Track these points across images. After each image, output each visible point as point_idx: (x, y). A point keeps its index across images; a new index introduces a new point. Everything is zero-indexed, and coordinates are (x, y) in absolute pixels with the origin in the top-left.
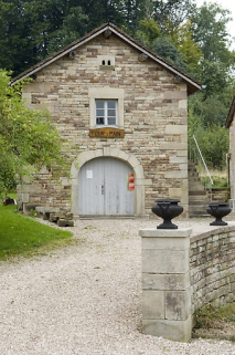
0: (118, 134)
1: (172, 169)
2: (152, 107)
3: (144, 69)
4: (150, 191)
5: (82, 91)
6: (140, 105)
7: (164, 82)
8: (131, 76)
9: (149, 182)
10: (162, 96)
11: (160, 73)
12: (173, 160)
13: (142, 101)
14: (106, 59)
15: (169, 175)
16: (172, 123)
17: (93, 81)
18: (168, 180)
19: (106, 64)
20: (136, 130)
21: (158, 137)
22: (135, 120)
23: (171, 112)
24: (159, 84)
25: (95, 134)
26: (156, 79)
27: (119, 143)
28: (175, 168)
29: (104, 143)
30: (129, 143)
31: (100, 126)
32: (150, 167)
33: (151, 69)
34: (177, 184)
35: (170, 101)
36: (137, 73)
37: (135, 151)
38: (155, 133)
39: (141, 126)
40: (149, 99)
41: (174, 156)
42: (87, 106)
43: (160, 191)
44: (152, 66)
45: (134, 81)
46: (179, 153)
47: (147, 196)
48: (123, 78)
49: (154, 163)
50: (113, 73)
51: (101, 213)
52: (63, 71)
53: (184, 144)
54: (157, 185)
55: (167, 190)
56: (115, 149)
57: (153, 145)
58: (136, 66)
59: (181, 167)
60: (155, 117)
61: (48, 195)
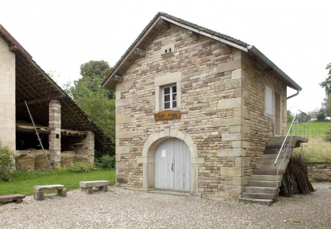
0: (176, 116)
1: (224, 147)
2: (205, 84)
3: (198, 46)
4: (203, 170)
5: (151, 81)
6: (194, 84)
7: (217, 56)
8: (187, 57)
9: (202, 161)
10: (215, 70)
11: (213, 46)
12: (226, 137)
13: (197, 80)
14: (167, 47)
15: (222, 154)
16: (225, 97)
17: (158, 71)
18: (220, 159)
19: (168, 52)
20: (191, 109)
21: (211, 114)
22: (190, 99)
23: (224, 86)
24: (212, 58)
25: (159, 117)
26: (209, 53)
27: (177, 124)
28: (228, 145)
29: (166, 125)
30: (186, 123)
32: (203, 145)
33: (204, 46)
34: (229, 163)
35: (222, 74)
36: (192, 53)
37: (190, 130)
38: (208, 110)
39: (196, 105)
40: (203, 76)
41: (227, 133)
42: (154, 93)
43: (212, 169)
44: (205, 42)
45: (190, 62)
46: (232, 129)
47: (200, 174)
48: (181, 61)
50: (173, 59)
51: (172, 188)
52: (138, 68)
53: (237, 119)
54: (209, 164)
55: (219, 169)
56: (174, 130)
57: (206, 123)
58: (194, 45)
59: (233, 144)
60: (208, 93)
61: (129, 171)
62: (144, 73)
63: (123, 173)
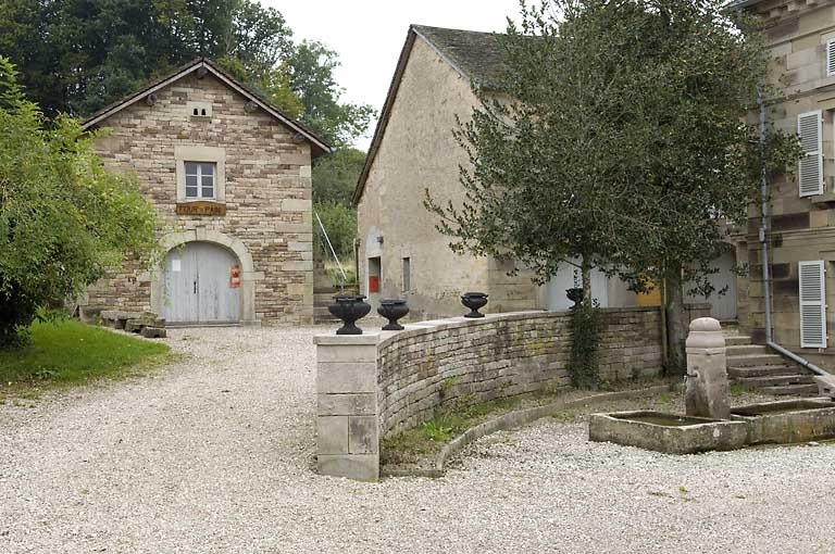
0: (217, 211)
1: (291, 259)
2: (264, 174)
3: (252, 122)
4: (262, 288)
5: (166, 149)
6: (247, 172)
7: (280, 141)
8: (234, 131)
9: (261, 275)
10: (277, 160)
11: (274, 129)
12: (293, 246)
13: (250, 167)
14: (200, 106)
15: (288, 267)
16: (291, 197)
17: (180, 137)
18: (287, 274)
19: (200, 114)
20: (241, 205)
21: (273, 215)
22: (241, 191)
23: (290, 182)
24: (273, 144)
25: (184, 209)
26: (270, 136)
27: (218, 223)
28: (296, 257)
29: (198, 222)
30: (232, 223)
31: (191, 200)
32: (261, 255)
33: (261, 124)
34: (297, 278)
35: (288, 167)
36: (242, 128)
37: (241, 234)
38: (269, 209)
39: (249, 199)
40: (260, 163)
41: (295, 242)
42: (173, 170)
43: (275, 288)
44: (263, 119)
45: (238, 139)
46: (301, 237)
47: (257, 294)
48: (224, 133)
49: (267, 251)
50: (209, 126)
51: (193, 318)
52: (137, 122)
53: (308, 224)
54: (271, 280)
55: (285, 286)
56: (214, 231)
57: (266, 226)
58: (241, 118)
59: (303, 255)
60: (268, 187)
61: (117, 294)
62: (153, 133)
63: (99, 300)
